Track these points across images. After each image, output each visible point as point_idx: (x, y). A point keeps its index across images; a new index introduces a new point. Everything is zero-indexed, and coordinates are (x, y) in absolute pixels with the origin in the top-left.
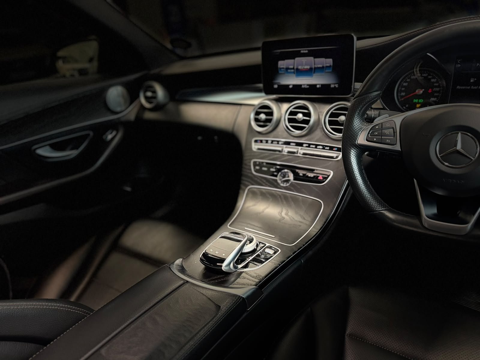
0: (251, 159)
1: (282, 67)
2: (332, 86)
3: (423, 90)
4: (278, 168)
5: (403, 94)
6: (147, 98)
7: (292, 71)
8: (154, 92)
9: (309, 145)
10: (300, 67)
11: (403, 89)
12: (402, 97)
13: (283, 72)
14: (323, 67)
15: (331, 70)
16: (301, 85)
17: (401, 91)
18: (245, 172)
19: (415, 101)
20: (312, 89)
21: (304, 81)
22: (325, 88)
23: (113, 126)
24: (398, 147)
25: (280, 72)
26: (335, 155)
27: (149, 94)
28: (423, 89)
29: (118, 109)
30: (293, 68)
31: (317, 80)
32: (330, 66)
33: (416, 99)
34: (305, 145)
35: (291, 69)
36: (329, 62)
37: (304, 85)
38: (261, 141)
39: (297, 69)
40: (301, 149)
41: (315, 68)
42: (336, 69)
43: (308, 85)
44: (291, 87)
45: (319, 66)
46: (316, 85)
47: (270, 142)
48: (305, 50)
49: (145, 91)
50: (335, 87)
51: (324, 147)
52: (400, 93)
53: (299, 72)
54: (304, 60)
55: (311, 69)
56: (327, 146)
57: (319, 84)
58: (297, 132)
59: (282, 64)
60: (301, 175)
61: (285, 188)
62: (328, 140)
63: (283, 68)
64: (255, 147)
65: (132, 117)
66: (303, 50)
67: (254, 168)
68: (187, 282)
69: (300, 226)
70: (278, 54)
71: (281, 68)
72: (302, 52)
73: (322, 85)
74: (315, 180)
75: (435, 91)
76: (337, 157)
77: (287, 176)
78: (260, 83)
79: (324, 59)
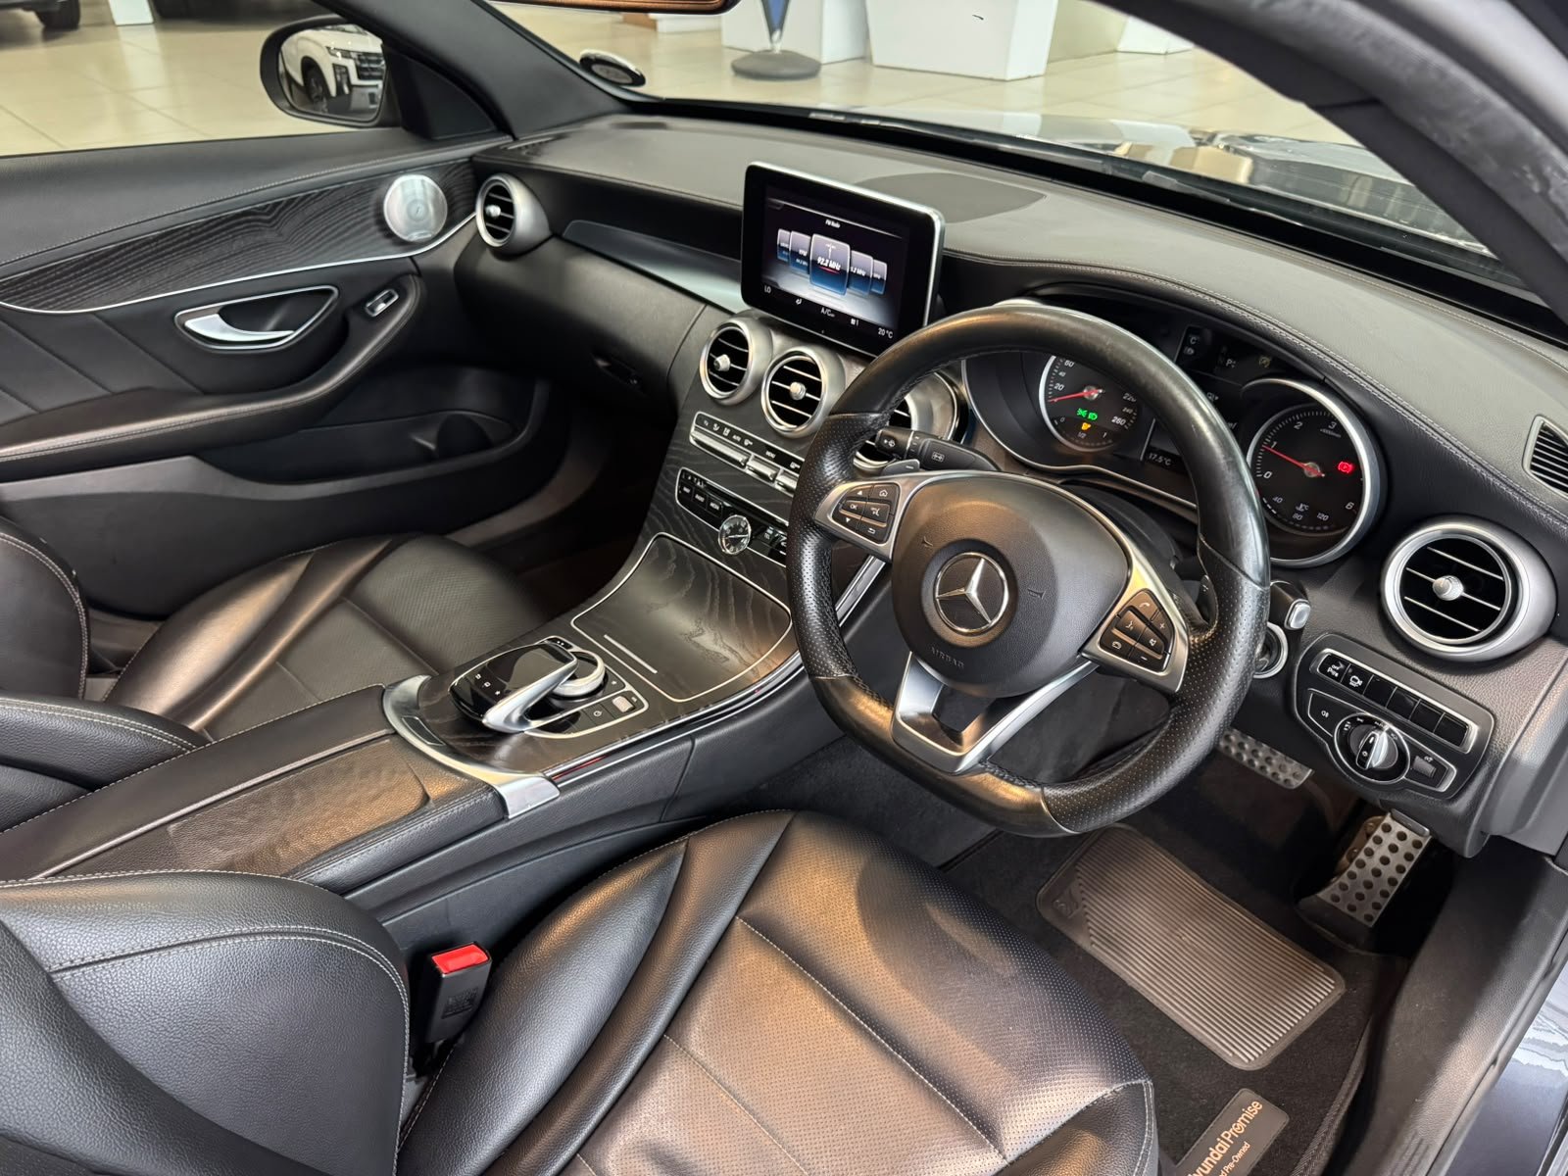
0: (679, 464)
1: (783, 245)
2: (882, 332)
3: (1101, 391)
4: (725, 506)
5: (1059, 387)
6: (487, 218)
7: (805, 263)
8: (508, 207)
10: (820, 260)
11: (1062, 374)
12: (1057, 393)
13: (786, 260)
14: (867, 277)
15: (881, 291)
16: (820, 306)
17: (1058, 379)
18: (659, 492)
19: (1082, 412)
20: (841, 324)
22: (866, 333)
23: (393, 280)
24: (886, 549)
25: (779, 258)
27: (495, 211)
28: (1099, 388)
29: (415, 237)
30: (807, 259)
31: (852, 305)
32: (882, 279)
33: (1084, 409)
34: (793, 465)
35: (803, 258)
36: (879, 268)
37: (826, 308)
38: (711, 424)
39: (815, 262)
40: (785, 473)
41: (851, 273)
42: (890, 291)
43: (833, 311)
44: (798, 302)
45: (860, 272)
46: (850, 318)
47: (727, 432)
48: (836, 221)
49: (488, 202)
50: (886, 335)
52: (1054, 384)
53: (818, 271)
54: (831, 244)
55: (842, 272)
57: (856, 318)
58: (784, 426)
59: (785, 238)
60: (768, 536)
61: (728, 559)
63: (787, 250)
64: (695, 435)
65: (450, 259)
66: (831, 219)
67: (681, 489)
68: (396, 733)
69: (727, 659)
70: (778, 208)
71: (781, 249)
72: (828, 222)
73: (861, 321)
75: (1126, 400)
77: (741, 530)
79: (871, 258)
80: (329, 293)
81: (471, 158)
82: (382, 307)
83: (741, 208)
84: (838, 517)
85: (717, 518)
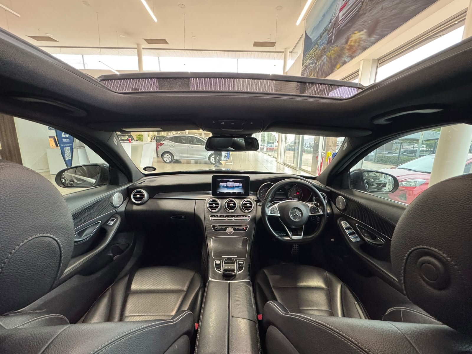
0: (211, 225)
2: (242, 193)
4: (226, 227)
6: (135, 198)
9: (237, 216)
10: (229, 186)
14: (238, 186)
15: (241, 188)
20: (234, 194)
21: (231, 191)
22: (239, 194)
24: (279, 215)
25: (220, 187)
26: (248, 219)
27: (137, 196)
29: (118, 205)
30: (226, 186)
31: (236, 191)
32: (241, 186)
34: (235, 216)
35: (225, 186)
36: (241, 184)
38: (215, 216)
39: (228, 186)
40: (234, 218)
41: (235, 186)
42: (243, 187)
43: (232, 192)
44: (225, 193)
46: (236, 192)
47: (219, 216)
49: (135, 195)
51: (243, 216)
53: (228, 187)
54: (231, 183)
56: (244, 216)
58: (231, 211)
59: (221, 184)
60: (237, 228)
61: (231, 235)
62: (244, 213)
63: (222, 186)
64: (211, 219)
67: (213, 228)
70: (219, 180)
71: (220, 186)
72: (230, 180)
73: (238, 193)
74: (243, 230)
76: (249, 220)
78: (211, 191)
79: (239, 183)
80: (99, 222)
81: (128, 187)
82: (112, 223)
83: (211, 183)
84: (271, 213)
85: (225, 230)
